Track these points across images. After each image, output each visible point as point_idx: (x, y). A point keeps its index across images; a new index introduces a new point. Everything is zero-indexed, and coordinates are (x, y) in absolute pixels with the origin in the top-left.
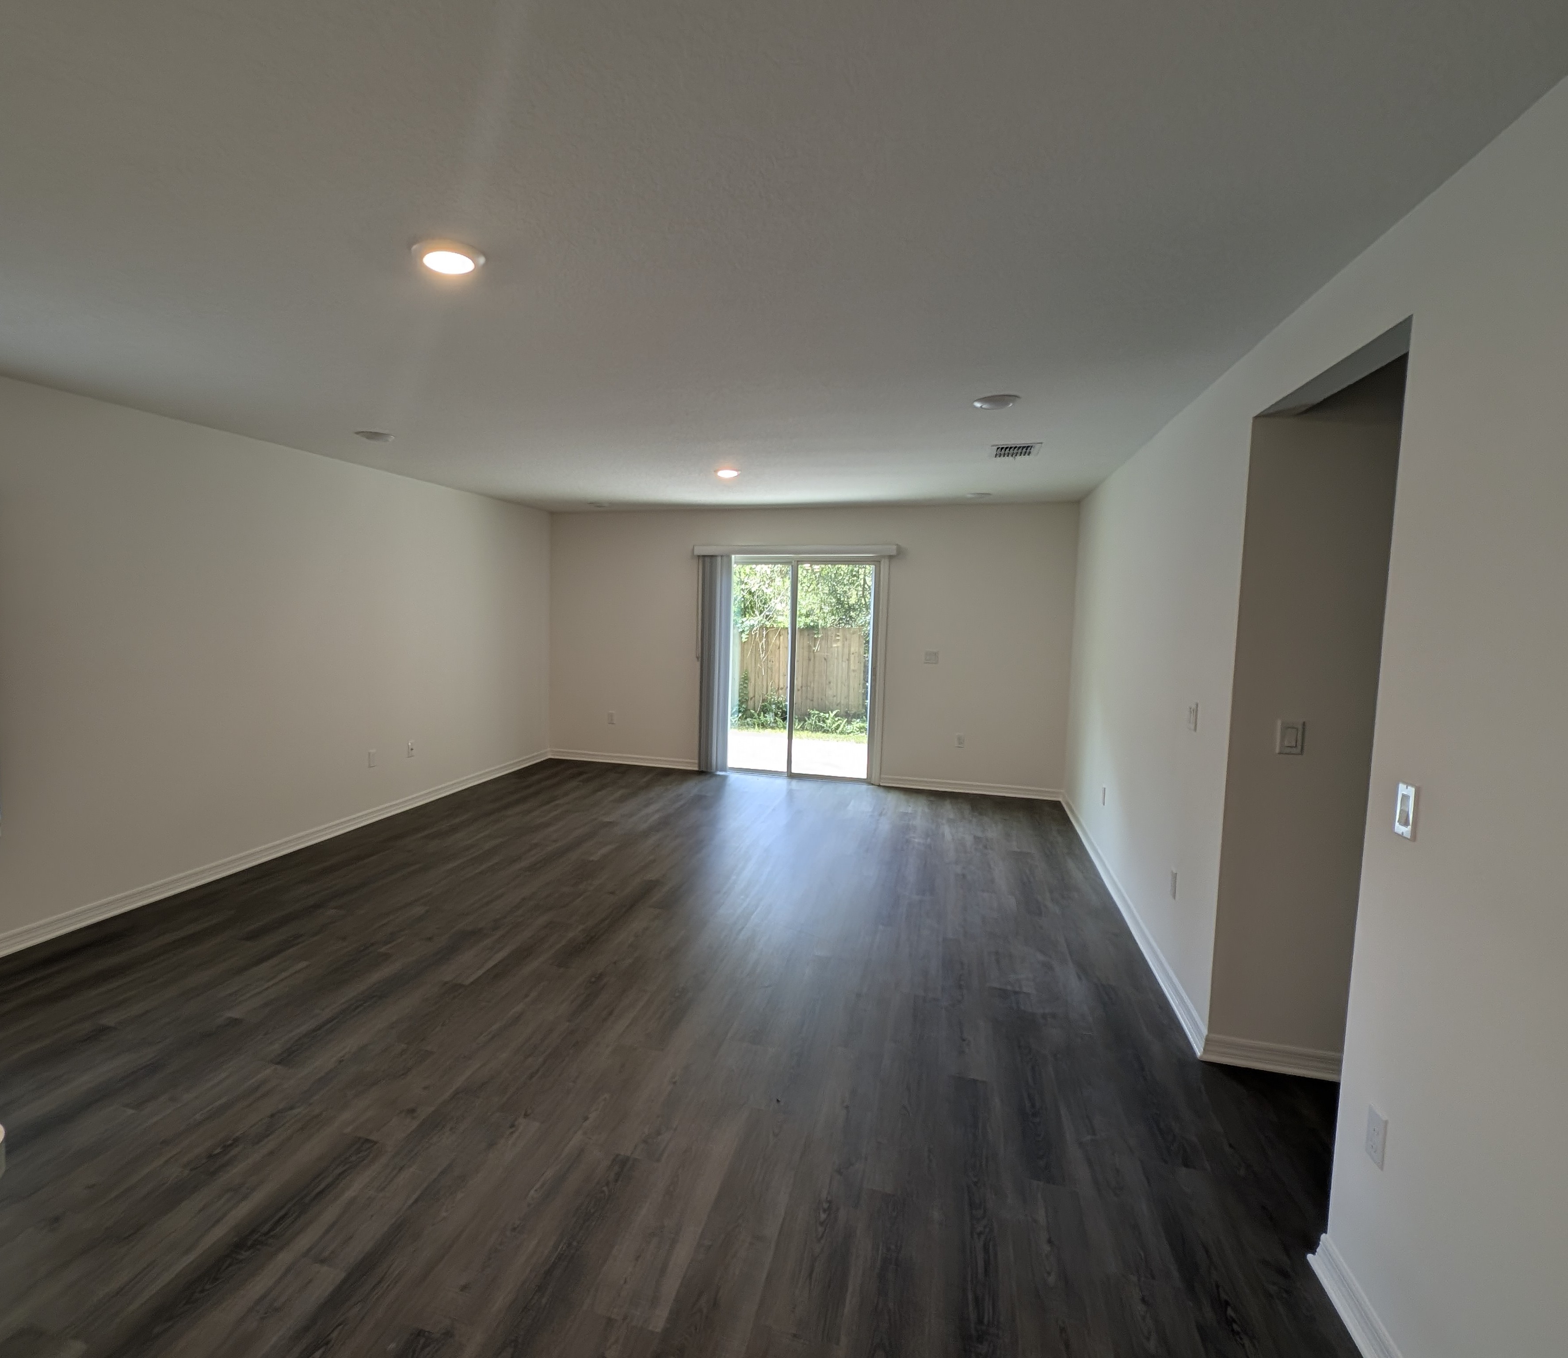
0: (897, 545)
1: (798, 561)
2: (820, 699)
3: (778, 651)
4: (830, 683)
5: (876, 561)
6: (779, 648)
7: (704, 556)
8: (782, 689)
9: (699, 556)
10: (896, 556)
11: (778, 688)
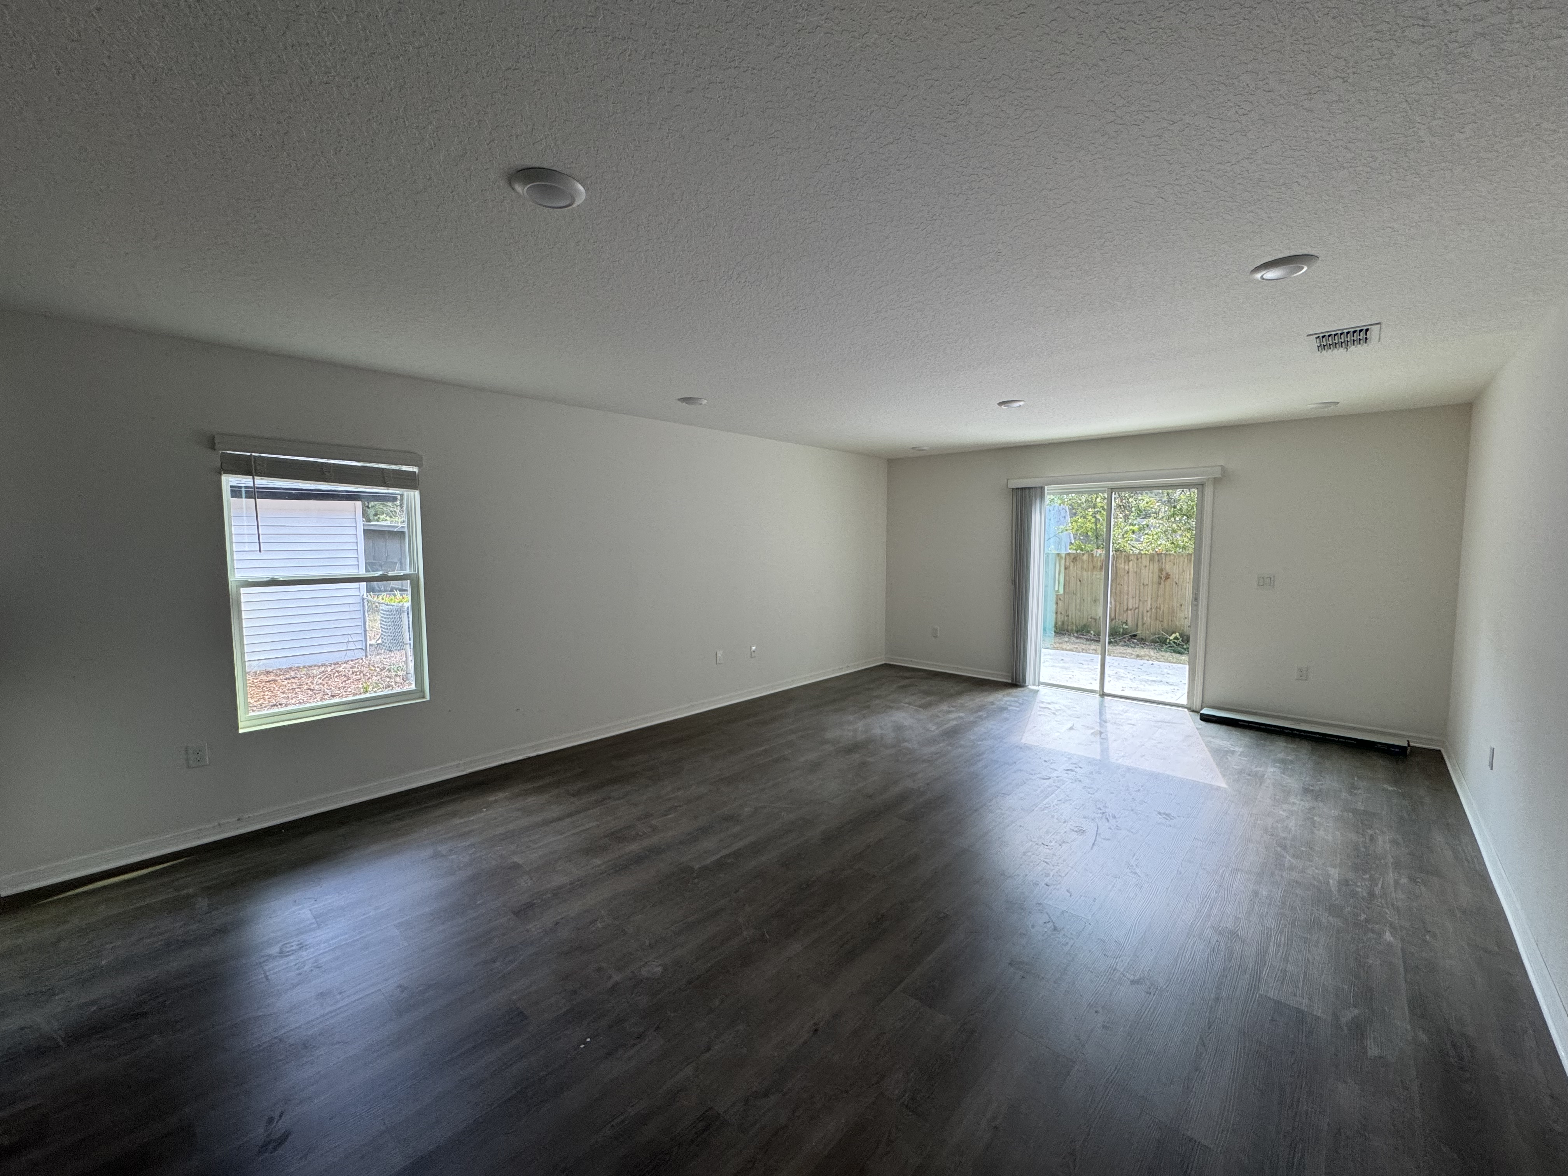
0: (1222, 466)
1: (1111, 489)
2: (1170, 621)
3: (1127, 575)
4: (1181, 605)
5: (1200, 486)
6: (1128, 572)
7: (1018, 489)
8: (1131, 610)
9: (1013, 489)
10: (1221, 479)
11: (1127, 609)
